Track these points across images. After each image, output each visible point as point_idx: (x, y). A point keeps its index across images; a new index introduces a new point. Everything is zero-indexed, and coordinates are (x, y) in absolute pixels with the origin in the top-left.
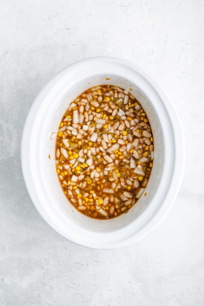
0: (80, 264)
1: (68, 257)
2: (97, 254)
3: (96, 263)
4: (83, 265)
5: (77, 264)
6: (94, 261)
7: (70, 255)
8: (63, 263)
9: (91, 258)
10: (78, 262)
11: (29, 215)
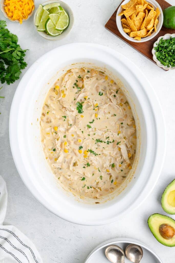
0: (64, 239)
1: (52, 232)
2: (79, 230)
3: (78, 239)
4: (66, 240)
5: (60, 239)
6: (77, 236)
7: (54, 230)
8: (48, 237)
9: (73, 233)
10: (61, 237)
11: (17, 191)
